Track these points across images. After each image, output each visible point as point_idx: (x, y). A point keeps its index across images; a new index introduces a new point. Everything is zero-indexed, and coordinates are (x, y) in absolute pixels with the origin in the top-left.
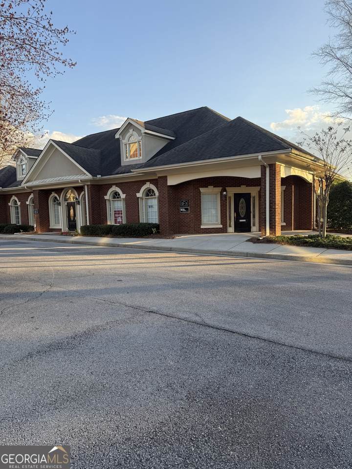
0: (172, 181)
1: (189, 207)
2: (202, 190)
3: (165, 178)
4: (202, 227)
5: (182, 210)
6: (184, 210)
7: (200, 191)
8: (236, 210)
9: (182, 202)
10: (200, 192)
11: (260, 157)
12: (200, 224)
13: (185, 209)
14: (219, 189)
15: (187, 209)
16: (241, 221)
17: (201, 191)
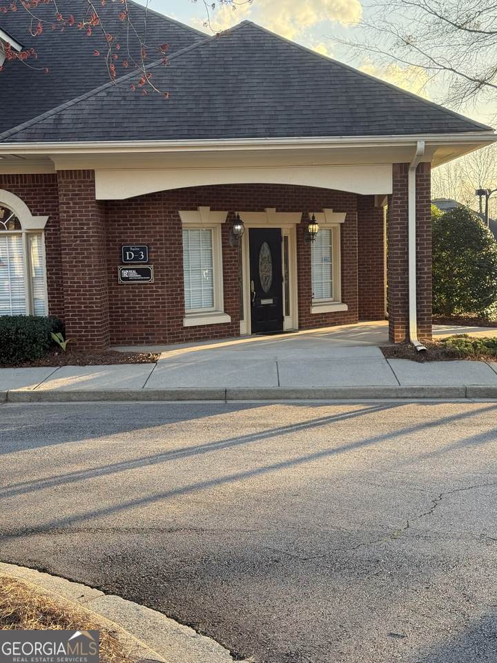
0: (109, 189)
1: (151, 267)
2: (186, 217)
3: (87, 178)
4: (188, 323)
5: (125, 274)
6: (133, 274)
7: (180, 220)
8: (255, 276)
9: (128, 250)
10: (178, 223)
11: (421, 146)
12: (182, 317)
13: (138, 271)
14: (221, 216)
15: (144, 273)
16: (264, 302)
17: (183, 220)
